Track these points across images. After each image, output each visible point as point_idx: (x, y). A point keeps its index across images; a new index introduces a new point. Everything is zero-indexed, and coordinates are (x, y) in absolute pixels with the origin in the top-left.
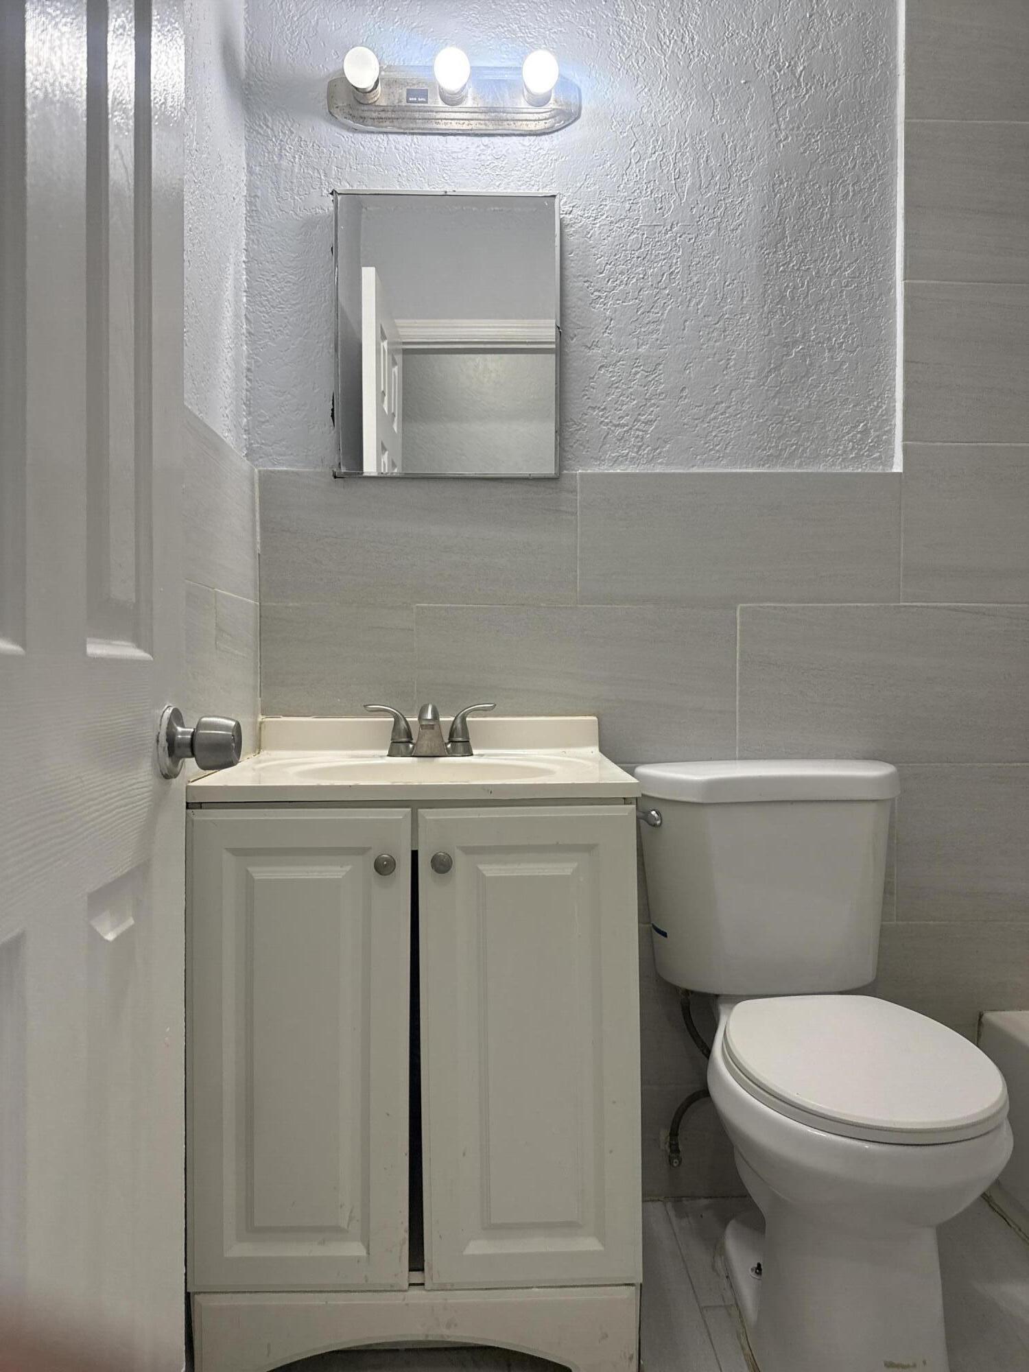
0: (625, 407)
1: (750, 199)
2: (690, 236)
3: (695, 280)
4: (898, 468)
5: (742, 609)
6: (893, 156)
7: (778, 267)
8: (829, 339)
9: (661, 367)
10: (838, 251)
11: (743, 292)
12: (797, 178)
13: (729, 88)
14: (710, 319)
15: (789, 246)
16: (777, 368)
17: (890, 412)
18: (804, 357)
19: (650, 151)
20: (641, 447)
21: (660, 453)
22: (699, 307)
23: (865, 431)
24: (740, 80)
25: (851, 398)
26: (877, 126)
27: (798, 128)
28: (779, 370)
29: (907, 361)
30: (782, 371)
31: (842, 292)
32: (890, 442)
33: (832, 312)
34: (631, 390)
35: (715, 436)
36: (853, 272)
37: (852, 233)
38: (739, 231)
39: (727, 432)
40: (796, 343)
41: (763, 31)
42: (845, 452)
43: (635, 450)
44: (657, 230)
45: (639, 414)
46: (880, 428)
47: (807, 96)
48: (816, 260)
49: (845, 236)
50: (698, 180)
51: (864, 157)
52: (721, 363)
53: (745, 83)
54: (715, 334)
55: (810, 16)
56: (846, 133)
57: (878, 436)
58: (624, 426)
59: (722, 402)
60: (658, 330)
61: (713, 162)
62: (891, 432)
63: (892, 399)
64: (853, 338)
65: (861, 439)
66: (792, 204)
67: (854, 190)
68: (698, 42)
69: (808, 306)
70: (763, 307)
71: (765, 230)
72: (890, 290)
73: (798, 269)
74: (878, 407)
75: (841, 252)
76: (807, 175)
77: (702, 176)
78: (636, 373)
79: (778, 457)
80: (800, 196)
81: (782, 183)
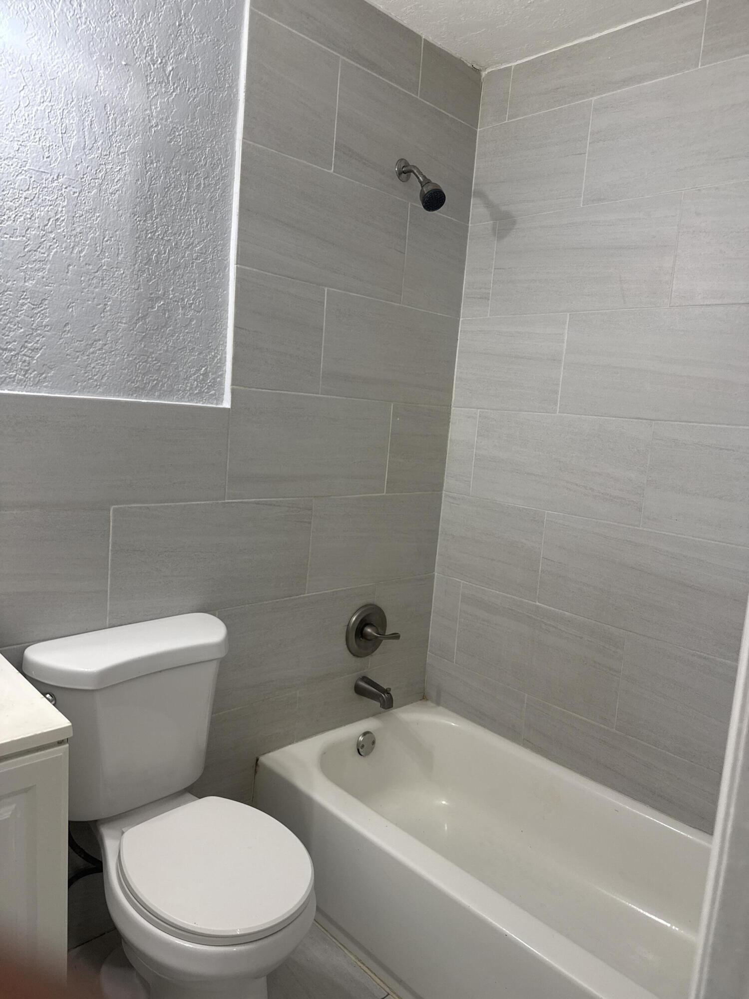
0: (12, 334)
1: (126, 170)
2: (74, 190)
3: (78, 230)
4: (227, 404)
5: (115, 510)
6: (231, 164)
7: (147, 234)
8: (183, 299)
9: (46, 302)
10: (192, 230)
11: (119, 249)
12: (164, 162)
13: (112, 64)
14: (91, 267)
15: (156, 218)
16: (144, 317)
17: (222, 361)
18: (164, 311)
19: (38, 99)
20: (27, 371)
21: (45, 378)
22: (82, 255)
23: (206, 374)
24: (121, 60)
25: (197, 347)
26: (223, 136)
27: (166, 120)
28: (145, 319)
29: (236, 327)
30: (147, 321)
31: (192, 263)
32: (222, 384)
33: (185, 278)
34: (18, 319)
35: (93, 368)
36: (201, 249)
37: (202, 218)
38: (117, 195)
39: (103, 365)
40: (158, 298)
41: (141, 22)
42: (191, 388)
43: (23, 373)
44: (44, 176)
45: (26, 342)
46: (216, 372)
47: (174, 94)
48: (175, 234)
49: (197, 219)
50: (82, 140)
51: (213, 158)
52: (99, 307)
53: (125, 65)
54: (95, 281)
55: (179, 25)
56: (201, 135)
57: (214, 379)
58: (11, 350)
59: (100, 340)
60: (44, 269)
61: (96, 128)
62: (222, 376)
63: (224, 352)
64: (200, 302)
65: (203, 380)
66: (159, 183)
67: (204, 184)
68: (85, 11)
69: (168, 270)
70: (135, 265)
71: (138, 200)
72: (225, 268)
73: (162, 239)
74: (215, 357)
75: (193, 231)
76: (172, 162)
77: (87, 138)
78: (23, 305)
79: (143, 389)
80: (165, 177)
81: (152, 163)
